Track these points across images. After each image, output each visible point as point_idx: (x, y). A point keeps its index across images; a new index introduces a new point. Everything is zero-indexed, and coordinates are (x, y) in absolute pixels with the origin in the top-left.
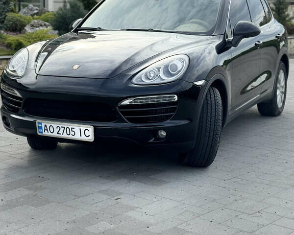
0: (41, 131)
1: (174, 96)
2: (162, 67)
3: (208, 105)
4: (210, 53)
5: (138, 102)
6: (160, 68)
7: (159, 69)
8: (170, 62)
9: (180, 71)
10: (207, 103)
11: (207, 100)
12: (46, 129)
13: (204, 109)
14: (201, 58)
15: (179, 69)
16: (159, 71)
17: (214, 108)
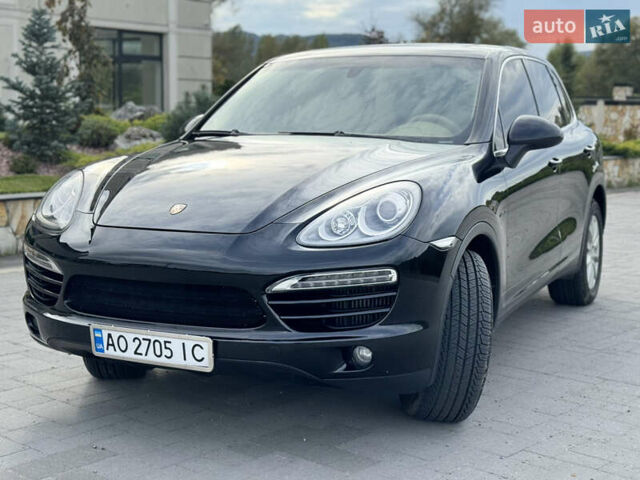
0: (100, 347)
1: (390, 273)
2: (363, 209)
3: (463, 289)
4: (461, 180)
5: (311, 285)
6: (359, 210)
7: (356, 213)
8: (380, 198)
9: (403, 216)
10: (460, 286)
11: (459, 278)
12: (111, 342)
13: (454, 297)
14: (445, 190)
15: (399, 213)
16: (356, 216)
17: (475, 296)
